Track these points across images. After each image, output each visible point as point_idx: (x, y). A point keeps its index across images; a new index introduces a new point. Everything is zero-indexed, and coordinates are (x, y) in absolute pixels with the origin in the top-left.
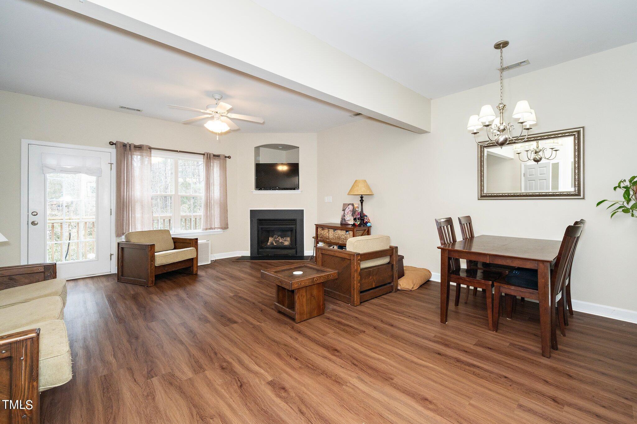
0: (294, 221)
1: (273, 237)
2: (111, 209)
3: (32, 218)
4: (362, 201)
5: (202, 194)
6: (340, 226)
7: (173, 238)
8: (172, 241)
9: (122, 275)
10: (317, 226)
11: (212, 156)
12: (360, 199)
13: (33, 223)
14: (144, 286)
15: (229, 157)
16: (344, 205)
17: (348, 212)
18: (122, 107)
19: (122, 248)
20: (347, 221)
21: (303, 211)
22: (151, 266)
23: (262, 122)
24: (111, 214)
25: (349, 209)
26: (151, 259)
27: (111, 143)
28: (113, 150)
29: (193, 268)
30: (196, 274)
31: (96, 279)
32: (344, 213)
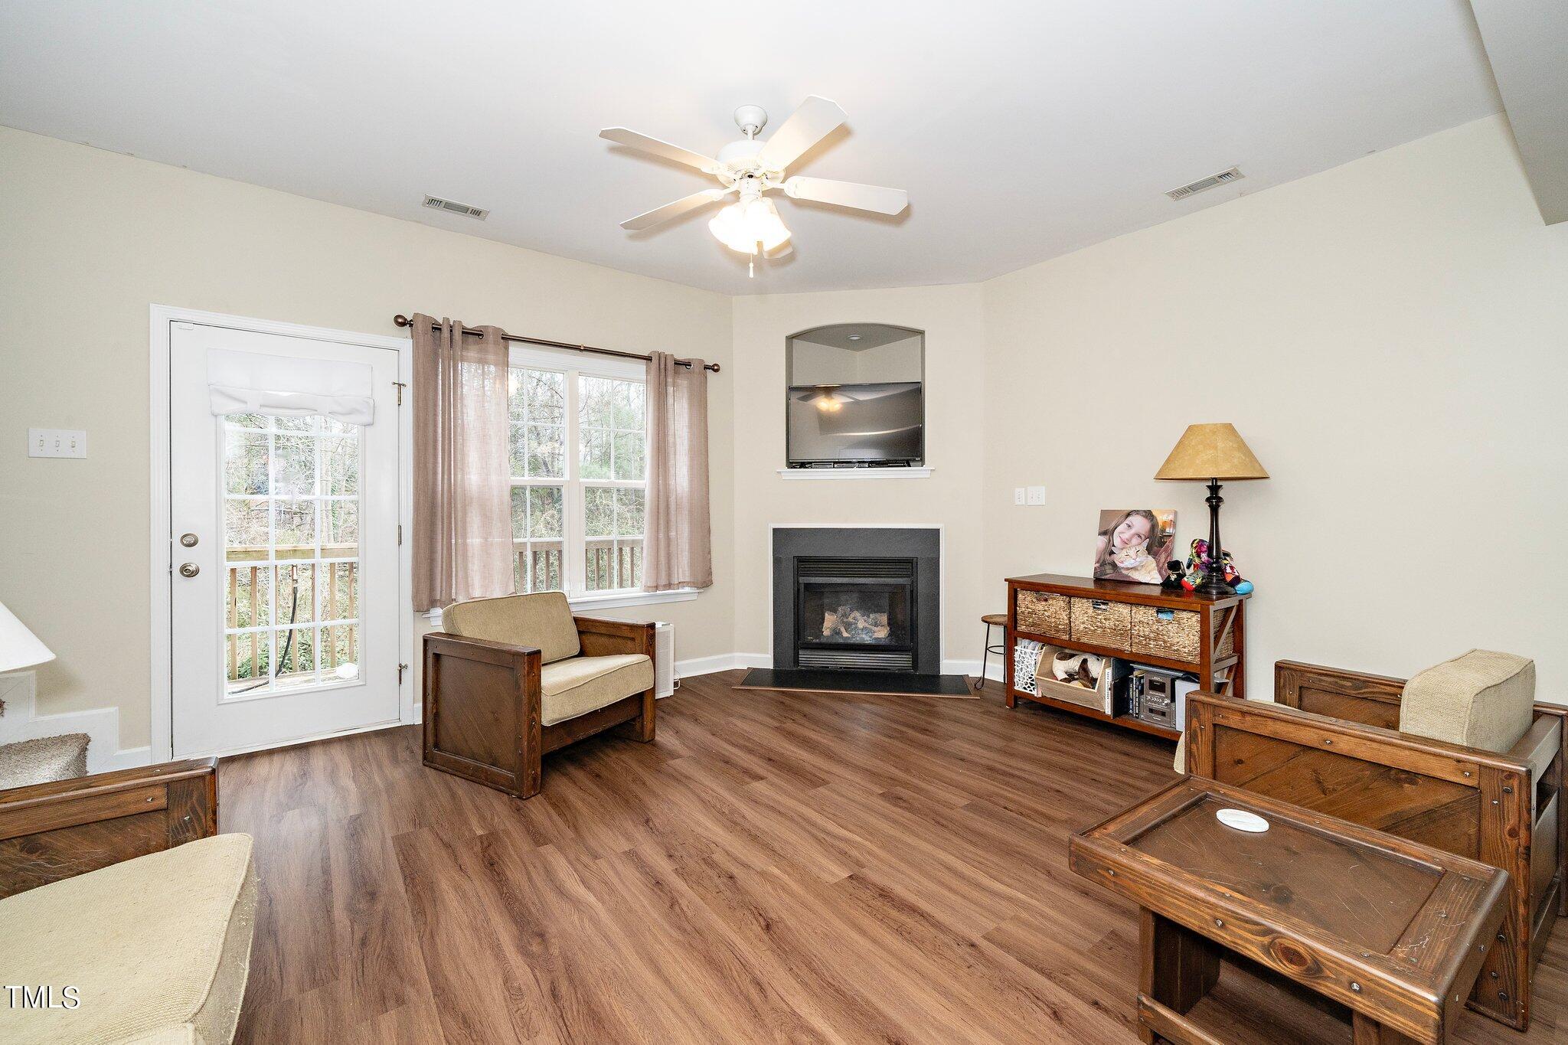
0: (907, 565)
1: (835, 611)
2: (400, 527)
3: (183, 555)
4: (1214, 503)
5: (644, 482)
6: (1091, 586)
7: (576, 620)
8: (573, 629)
9: (436, 745)
10: (1015, 587)
11: (670, 364)
12: (1208, 494)
13: (188, 572)
14: (508, 794)
15: (715, 369)
16: (1105, 514)
17: (1130, 540)
18: (432, 201)
19: (437, 657)
20: (1125, 572)
21: (937, 531)
22: (531, 727)
23: (895, 210)
24: (400, 543)
25: (1133, 531)
26: (530, 702)
27: (402, 322)
28: (404, 343)
29: (643, 723)
30: (652, 742)
31: (359, 747)
32: (1110, 543)
